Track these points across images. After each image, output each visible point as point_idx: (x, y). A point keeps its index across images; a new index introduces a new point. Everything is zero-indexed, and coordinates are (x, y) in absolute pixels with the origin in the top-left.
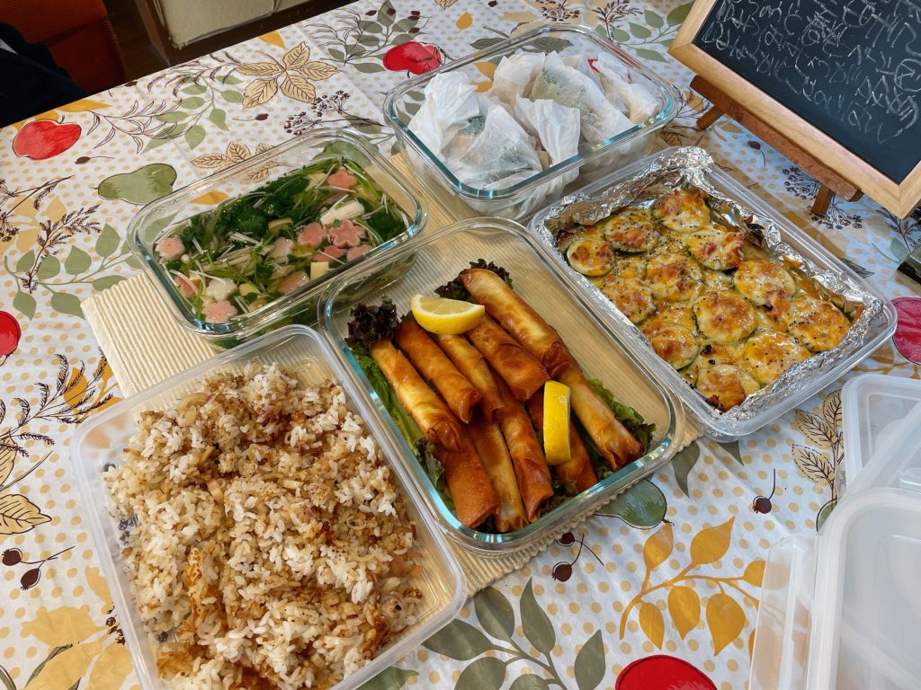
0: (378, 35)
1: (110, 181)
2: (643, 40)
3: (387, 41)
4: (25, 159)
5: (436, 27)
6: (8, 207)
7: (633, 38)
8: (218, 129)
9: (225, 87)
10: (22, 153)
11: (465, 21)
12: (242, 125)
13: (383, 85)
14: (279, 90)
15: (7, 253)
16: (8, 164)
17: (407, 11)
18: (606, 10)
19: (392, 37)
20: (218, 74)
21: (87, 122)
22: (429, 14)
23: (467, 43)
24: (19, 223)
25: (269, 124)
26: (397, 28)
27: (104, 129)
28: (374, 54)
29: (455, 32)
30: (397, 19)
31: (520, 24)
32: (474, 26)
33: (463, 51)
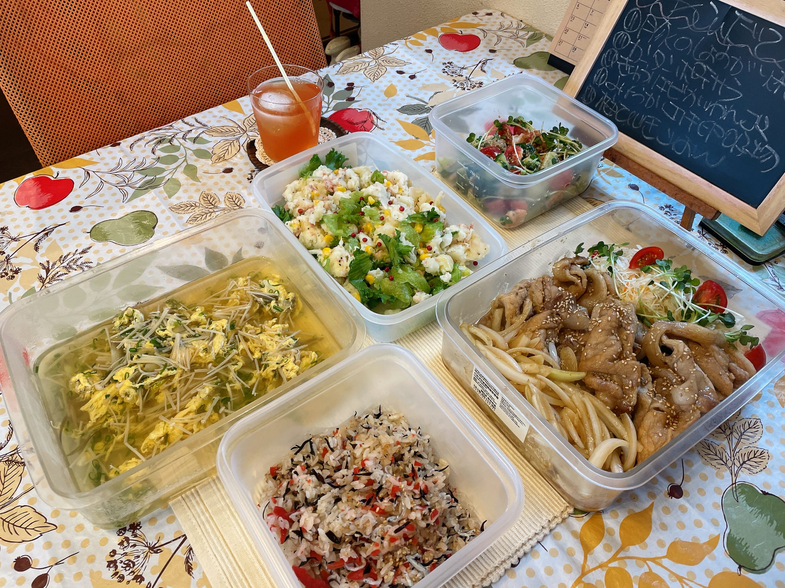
1: (100, 226)
3: (328, 107)
4: (24, 208)
5: (368, 95)
6: (11, 250)
8: (192, 181)
9: (196, 146)
10: (22, 204)
11: (391, 91)
12: (211, 178)
14: (242, 148)
15: (11, 290)
16: (11, 213)
17: (343, 84)
19: (333, 105)
20: (189, 136)
21: (79, 177)
22: (361, 85)
24: (22, 264)
25: (234, 176)
26: (336, 97)
27: (94, 183)
29: (383, 100)
30: (336, 90)
31: (436, 93)
32: (398, 95)
33: (391, 114)
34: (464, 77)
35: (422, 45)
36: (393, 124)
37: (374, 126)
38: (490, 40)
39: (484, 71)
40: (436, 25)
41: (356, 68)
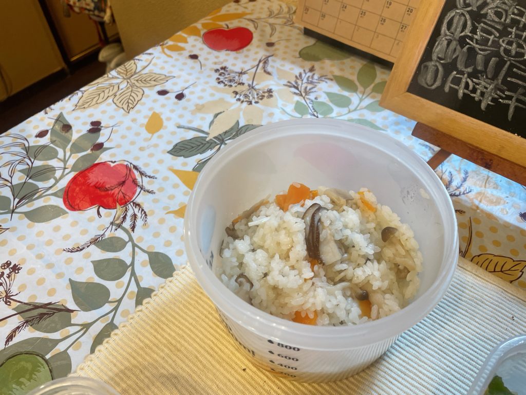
0: (53, 163)
2: (345, 110)
3: (65, 168)
5: (123, 137)
7: (336, 110)
11: (155, 124)
13: (66, 237)
17: (84, 124)
18: (296, 83)
19: (71, 162)
22: (111, 123)
23: (163, 152)
26: (76, 148)
28: (50, 192)
29: (146, 140)
30: (75, 136)
31: (216, 116)
32: (166, 127)
33: (161, 162)
34: (246, 84)
35: (183, 49)
36: (166, 179)
37: (138, 190)
38: (263, 31)
39: (269, 73)
40: (196, 21)
41: (102, 95)
